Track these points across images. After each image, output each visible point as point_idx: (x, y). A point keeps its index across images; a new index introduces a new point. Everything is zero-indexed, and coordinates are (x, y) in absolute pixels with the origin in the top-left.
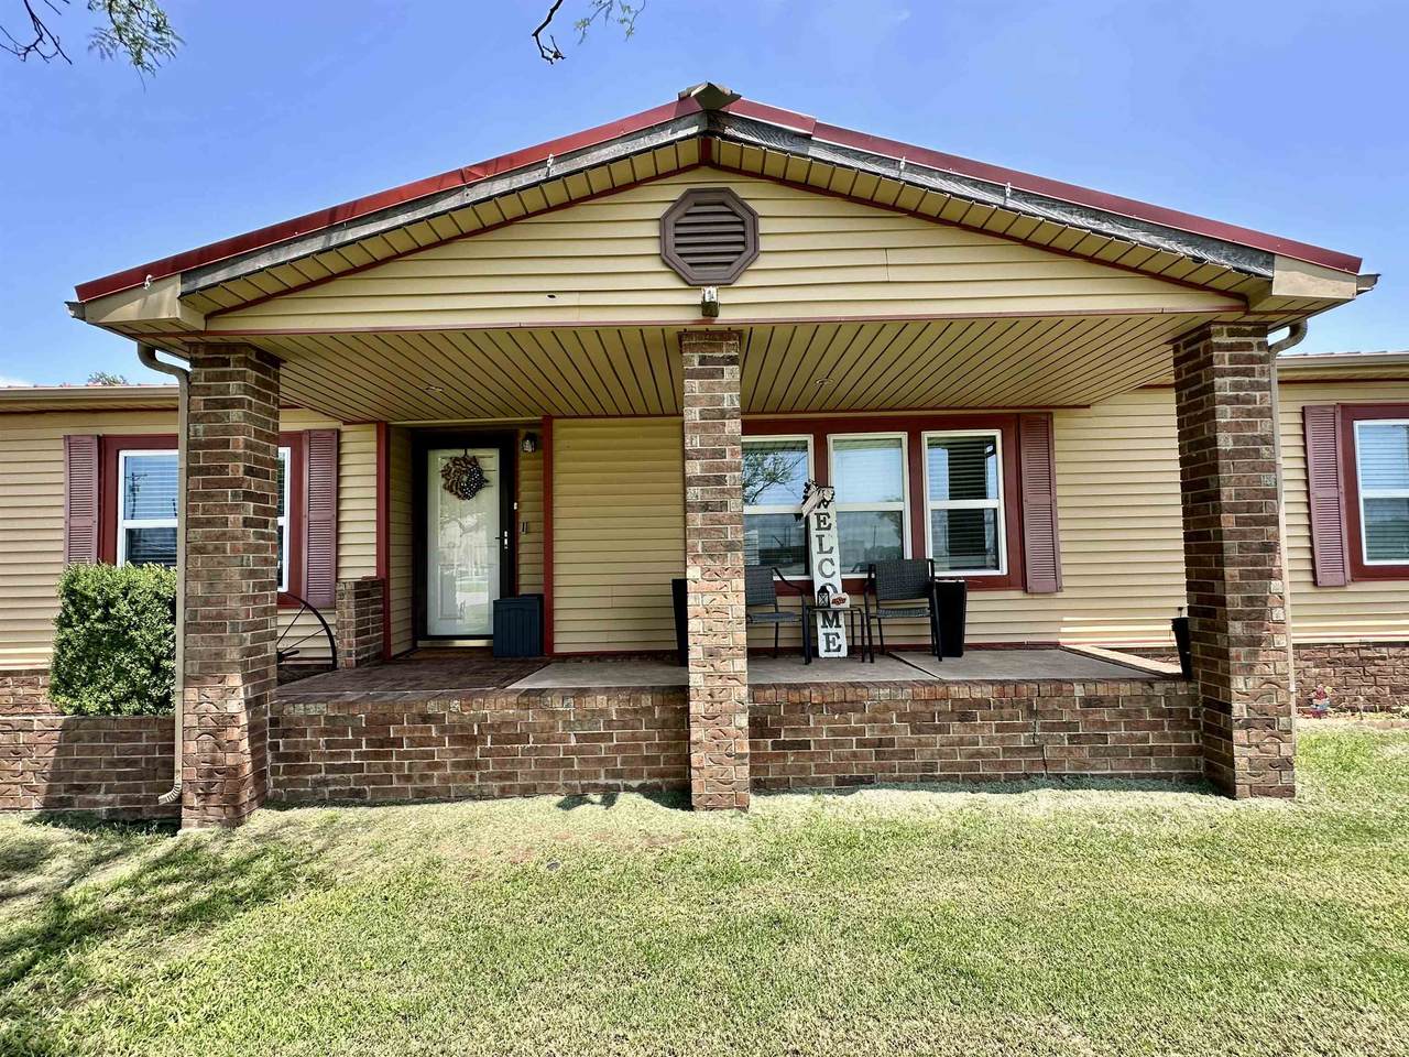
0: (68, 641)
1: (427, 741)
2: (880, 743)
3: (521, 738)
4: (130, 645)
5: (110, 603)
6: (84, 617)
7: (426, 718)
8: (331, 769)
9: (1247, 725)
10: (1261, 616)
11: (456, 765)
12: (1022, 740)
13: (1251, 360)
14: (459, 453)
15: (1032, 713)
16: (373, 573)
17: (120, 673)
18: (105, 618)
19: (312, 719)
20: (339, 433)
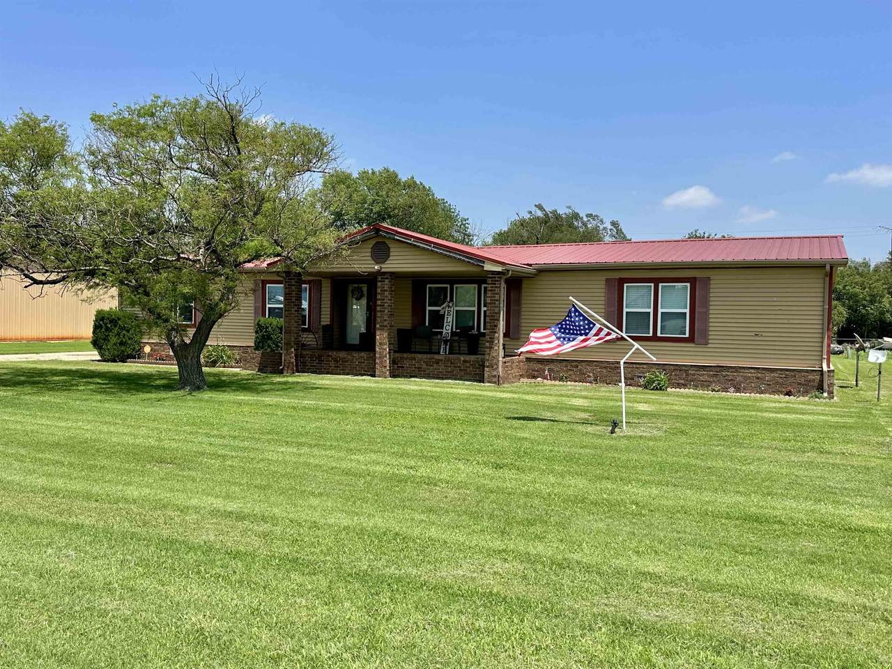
0: (257, 337)
1: (329, 361)
2: (419, 368)
3: (347, 362)
4: (271, 339)
5: (267, 328)
6: (261, 331)
7: (329, 356)
8: (311, 366)
9: (488, 367)
10: (493, 342)
11: (335, 367)
12: (449, 369)
13: (496, 281)
14: (356, 285)
15: (452, 363)
16: (329, 323)
17: (269, 346)
18: (266, 332)
19: (308, 355)
20: (321, 280)
